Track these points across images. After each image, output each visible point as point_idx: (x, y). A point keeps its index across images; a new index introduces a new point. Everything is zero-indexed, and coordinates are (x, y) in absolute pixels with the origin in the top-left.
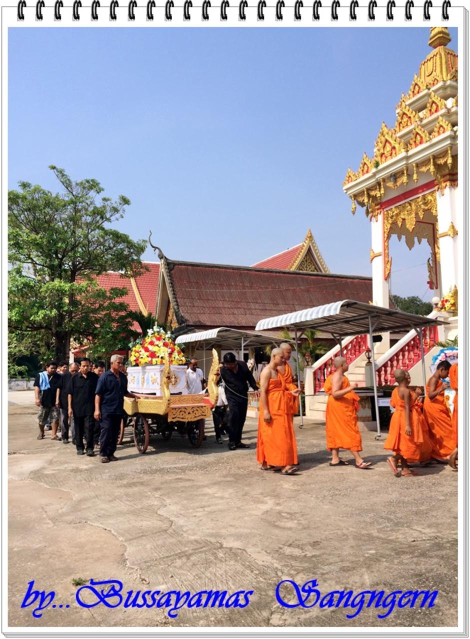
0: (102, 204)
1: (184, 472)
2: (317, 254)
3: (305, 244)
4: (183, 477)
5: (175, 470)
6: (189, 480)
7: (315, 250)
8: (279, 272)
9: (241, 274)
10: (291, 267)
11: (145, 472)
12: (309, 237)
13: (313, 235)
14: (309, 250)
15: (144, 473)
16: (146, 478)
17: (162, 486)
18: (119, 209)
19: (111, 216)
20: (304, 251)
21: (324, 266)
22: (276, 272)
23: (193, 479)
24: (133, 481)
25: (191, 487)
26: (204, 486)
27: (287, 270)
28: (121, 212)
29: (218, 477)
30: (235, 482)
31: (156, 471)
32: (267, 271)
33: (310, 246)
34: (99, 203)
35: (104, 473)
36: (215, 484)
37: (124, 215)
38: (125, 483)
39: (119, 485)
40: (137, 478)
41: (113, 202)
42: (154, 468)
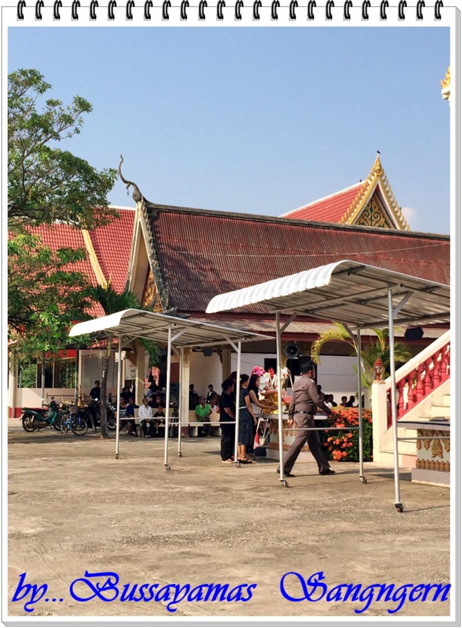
0: (47, 110)
1: (192, 543)
2: (389, 198)
3: (370, 182)
4: (191, 550)
5: (176, 539)
6: (204, 555)
7: (387, 192)
8: (328, 228)
9: (267, 229)
10: (346, 220)
11: (130, 542)
12: (376, 171)
13: (383, 167)
14: (377, 192)
15: (127, 542)
16: (132, 550)
17: (161, 563)
18: (73, 118)
19: (61, 130)
20: (368, 194)
21: (401, 219)
22: (324, 228)
23: (209, 553)
24: (112, 554)
25: (209, 566)
26: (228, 566)
27: (340, 223)
28: (76, 123)
29: (249, 552)
30: (278, 561)
31: (146, 541)
32: (309, 225)
33: (378, 186)
34: (41, 110)
35: (64, 541)
36: (246, 563)
37: (80, 129)
38: (101, 557)
39: (91, 559)
40: (118, 549)
41: (64, 107)
42: (142, 535)
